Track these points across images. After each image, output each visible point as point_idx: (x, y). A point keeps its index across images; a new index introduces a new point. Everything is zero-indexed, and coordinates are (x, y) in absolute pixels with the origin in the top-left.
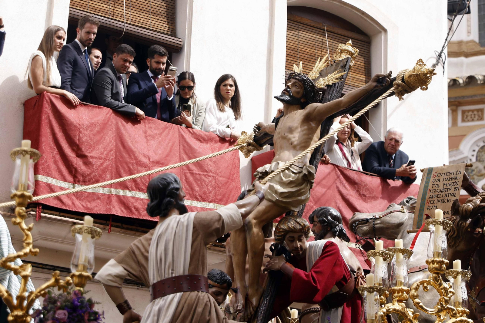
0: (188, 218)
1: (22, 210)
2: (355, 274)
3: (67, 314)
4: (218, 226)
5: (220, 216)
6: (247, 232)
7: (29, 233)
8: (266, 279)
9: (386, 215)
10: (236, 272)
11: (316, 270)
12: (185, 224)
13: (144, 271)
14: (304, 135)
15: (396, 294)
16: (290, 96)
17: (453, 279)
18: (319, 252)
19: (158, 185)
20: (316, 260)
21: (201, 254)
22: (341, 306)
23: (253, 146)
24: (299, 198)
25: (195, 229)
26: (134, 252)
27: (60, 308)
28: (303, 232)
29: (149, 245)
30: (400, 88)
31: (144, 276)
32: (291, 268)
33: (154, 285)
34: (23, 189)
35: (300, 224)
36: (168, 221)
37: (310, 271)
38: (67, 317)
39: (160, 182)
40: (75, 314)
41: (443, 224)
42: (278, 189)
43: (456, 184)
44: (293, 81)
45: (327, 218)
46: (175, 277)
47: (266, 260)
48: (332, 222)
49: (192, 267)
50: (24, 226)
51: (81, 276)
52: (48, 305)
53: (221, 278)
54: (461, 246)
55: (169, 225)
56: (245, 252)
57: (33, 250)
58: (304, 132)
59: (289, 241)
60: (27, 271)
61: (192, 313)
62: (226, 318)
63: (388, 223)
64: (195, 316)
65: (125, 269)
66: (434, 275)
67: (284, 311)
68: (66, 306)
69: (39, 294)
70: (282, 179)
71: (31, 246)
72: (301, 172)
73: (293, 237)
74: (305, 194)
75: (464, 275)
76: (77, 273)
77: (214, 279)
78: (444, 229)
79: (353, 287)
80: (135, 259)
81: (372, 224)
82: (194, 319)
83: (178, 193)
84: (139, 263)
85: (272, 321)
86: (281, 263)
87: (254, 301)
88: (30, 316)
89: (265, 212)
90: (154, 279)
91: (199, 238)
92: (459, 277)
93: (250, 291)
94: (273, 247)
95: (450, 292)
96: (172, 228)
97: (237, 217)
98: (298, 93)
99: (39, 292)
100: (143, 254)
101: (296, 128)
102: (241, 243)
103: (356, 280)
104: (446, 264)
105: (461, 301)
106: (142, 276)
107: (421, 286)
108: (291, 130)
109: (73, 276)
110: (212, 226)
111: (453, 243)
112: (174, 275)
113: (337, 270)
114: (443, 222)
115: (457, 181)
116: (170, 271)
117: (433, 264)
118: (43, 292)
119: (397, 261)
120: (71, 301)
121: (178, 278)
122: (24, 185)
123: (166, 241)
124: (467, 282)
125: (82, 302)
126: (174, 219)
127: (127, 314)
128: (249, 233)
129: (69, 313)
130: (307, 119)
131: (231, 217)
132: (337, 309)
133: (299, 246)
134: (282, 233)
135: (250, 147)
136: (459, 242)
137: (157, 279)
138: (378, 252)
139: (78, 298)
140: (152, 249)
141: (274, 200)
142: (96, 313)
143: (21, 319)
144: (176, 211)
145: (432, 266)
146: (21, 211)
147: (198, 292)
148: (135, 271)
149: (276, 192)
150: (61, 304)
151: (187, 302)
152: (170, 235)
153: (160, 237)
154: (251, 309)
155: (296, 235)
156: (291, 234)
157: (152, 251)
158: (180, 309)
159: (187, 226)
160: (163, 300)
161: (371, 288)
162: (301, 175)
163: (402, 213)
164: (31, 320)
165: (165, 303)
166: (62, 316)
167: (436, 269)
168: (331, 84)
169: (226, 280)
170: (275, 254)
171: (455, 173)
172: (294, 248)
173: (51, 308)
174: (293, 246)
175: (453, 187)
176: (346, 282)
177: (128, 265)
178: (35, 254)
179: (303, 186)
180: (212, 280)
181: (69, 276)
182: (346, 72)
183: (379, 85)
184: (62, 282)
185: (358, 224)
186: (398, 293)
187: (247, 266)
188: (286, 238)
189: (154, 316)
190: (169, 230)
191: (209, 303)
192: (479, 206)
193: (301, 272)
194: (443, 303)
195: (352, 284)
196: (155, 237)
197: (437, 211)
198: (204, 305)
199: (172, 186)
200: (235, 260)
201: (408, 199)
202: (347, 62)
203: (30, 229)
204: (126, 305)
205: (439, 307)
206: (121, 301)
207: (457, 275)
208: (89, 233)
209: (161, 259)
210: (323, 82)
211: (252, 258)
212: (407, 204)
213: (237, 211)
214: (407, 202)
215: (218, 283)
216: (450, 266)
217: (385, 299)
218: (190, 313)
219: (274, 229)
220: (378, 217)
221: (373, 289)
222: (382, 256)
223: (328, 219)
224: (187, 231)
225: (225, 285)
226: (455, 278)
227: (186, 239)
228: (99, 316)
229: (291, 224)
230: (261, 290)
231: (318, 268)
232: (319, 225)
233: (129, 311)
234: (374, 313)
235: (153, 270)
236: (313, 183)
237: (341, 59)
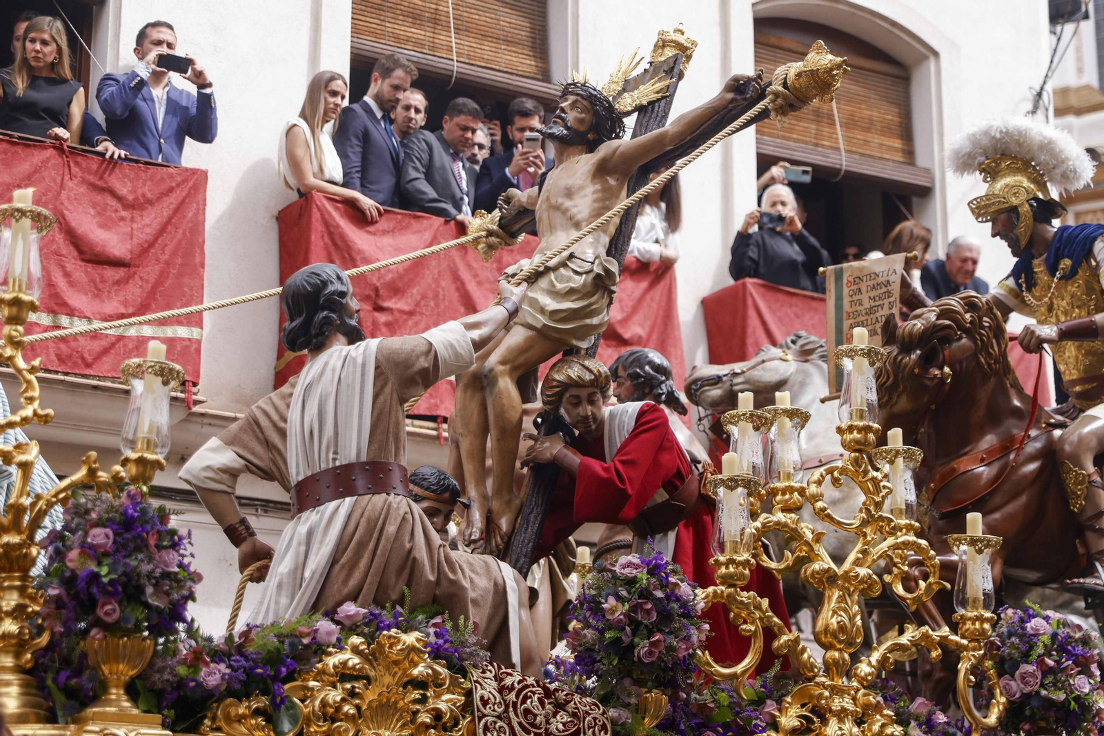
0: (365, 351)
1: (16, 330)
2: (700, 466)
3: (111, 535)
4: (426, 365)
5: (430, 344)
6: (488, 390)
7: (32, 378)
8: (526, 482)
9: (753, 367)
10: (468, 468)
11: (624, 458)
12: (360, 361)
13: (278, 458)
14: (595, 201)
15: (779, 498)
16: (567, 128)
17: (887, 466)
18: (630, 423)
19: (303, 286)
20: (623, 439)
21: (393, 420)
22: (672, 528)
23: (498, 236)
24: (588, 321)
25: (379, 371)
26: (257, 423)
27: (96, 524)
28: (598, 386)
29: (288, 406)
30: (779, 100)
31: (278, 468)
32: (574, 459)
33: (299, 484)
34: (17, 288)
35: (591, 371)
36: (323, 357)
37: (613, 461)
38: (111, 541)
39: (306, 281)
40: (127, 535)
41: (869, 353)
42: (546, 305)
43: (889, 295)
44: (571, 98)
45: (642, 368)
46: (341, 467)
47: (524, 445)
48: (653, 378)
49: (376, 445)
50: (21, 363)
51: (141, 461)
52: (73, 519)
53: (438, 482)
54: (903, 404)
55: (326, 364)
56: (485, 430)
57: (40, 412)
58: (596, 196)
59: (571, 404)
60: (30, 454)
61: (376, 535)
62: (444, 546)
63: (759, 382)
64: (383, 542)
65: (240, 456)
66: (853, 455)
67: (562, 545)
68: (109, 520)
69: (54, 500)
70: (554, 286)
71: (36, 404)
72: (591, 271)
73: (578, 397)
74: (599, 314)
75: (908, 457)
76: (133, 456)
77: (425, 483)
78: (872, 364)
79: (697, 492)
80: (260, 435)
81: (728, 384)
82: (380, 547)
83: (344, 301)
84: (268, 444)
85: (539, 565)
86: (554, 448)
87: (504, 524)
88: (37, 545)
89: (522, 350)
90: (298, 473)
91: (388, 389)
92: (900, 461)
93: (495, 505)
94: (539, 420)
95: (884, 487)
96: (334, 370)
97: (465, 348)
98: (581, 121)
99: (56, 495)
100: (275, 425)
101: (581, 188)
102: (476, 412)
103: (701, 478)
104: (876, 432)
105: (904, 507)
106: (274, 469)
107: (828, 477)
108: (569, 193)
109: (125, 462)
110: (413, 365)
111: (886, 398)
112: (338, 463)
113: (665, 458)
114: (869, 351)
115: (890, 288)
116: (331, 456)
117: (851, 432)
118: (62, 496)
119: (780, 432)
120: (121, 510)
121: (348, 468)
122: (20, 280)
123: (321, 396)
124: (914, 471)
125: (144, 512)
126: (338, 353)
127: (246, 546)
128: (491, 392)
129: (115, 534)
130: (602, 170)
131: (452, 346)
132: (666, 535)
133: (590, 413)
134: (557, 390)
135: (493, 239)
136: (898, 397)
137: (305, 472)
138: (744, 415)
139: (135, 505)
140: (294, 415)
141: (539, 326)
142: (173, 533)
143: (18, 553)
144: (342, 338)
145: (848, 437)
146: (14, 333)
147: (388, 494)
148: (261, 459)
149: (542, 311)
150: (99, 514)
151: (366, 514)
152: (328, 385)
153: (308, 388)
154: (499, 539)
155: (584, 393)
156: (574, 392)
157: (294, 418)
158: (351, 528)
159: (364, 365)
160: (318, 512)
161: (731, 479)
162: (591, 276)
163: (784, 363)
164: (39, 553)
165: (321, 518)
166: (100, 540)
167: (857, 442)
168: (645, 103)
169: (449, 485)
170: (542, 434)
171: (885, 274)
172: (580, 418)
173: (78, 525)
174: (579, 414)
175: (886, 302)
176: (683, 481)
177: (245, 447)
178: (45, 419)
179: (595, 298)
180: (421, 487)
181: (116, 463)
182: (674, 80)
183: (739, 97)
184: (103, 476)
185: (702, 386)
186: (784, 494)
187: (489, 462)
188: (564, 400)
189: (299, 544)
190: (328, 375)
191: (409, 516)
192: (934, 326)
193: (595, 465)
194: (872, 508)
195: (694, 486)
196: (298, 391)
197: (857, 331)
198: (399, 519)
199: (331, 288)
200: (465, 445)
201: (794, 338)
202: (675, 63)
203: (32, 370)
204: (243, 527)
205: (864, 515)
206: (234, 520)
207: (896, 457)
208: (156, 374)
209: (311, 433)
210: (629, 100)
211: (498, 440)
212: (792, 345)
213: (464, 336)
214: (794, 342)
215: (433, 492)
216: (882, 440)
217: (759, 504)
218: (371, 536)
219: (540, 385)
220: (739, 371)
221: (736, 481)
222: (752, 422)
223: (645, 372)
224: (363, 374)
225: (447, 495)
226: (892, 462)
227: (362, 392)
228: (181, 539)
229: (574, 371)
230: (517, 502)
231: (626, 454)
232: (628, 383)
233: (249, 540)
234: (739, 529)
235: (297, 455)
236: (614, 292)
237: (662, 59)
